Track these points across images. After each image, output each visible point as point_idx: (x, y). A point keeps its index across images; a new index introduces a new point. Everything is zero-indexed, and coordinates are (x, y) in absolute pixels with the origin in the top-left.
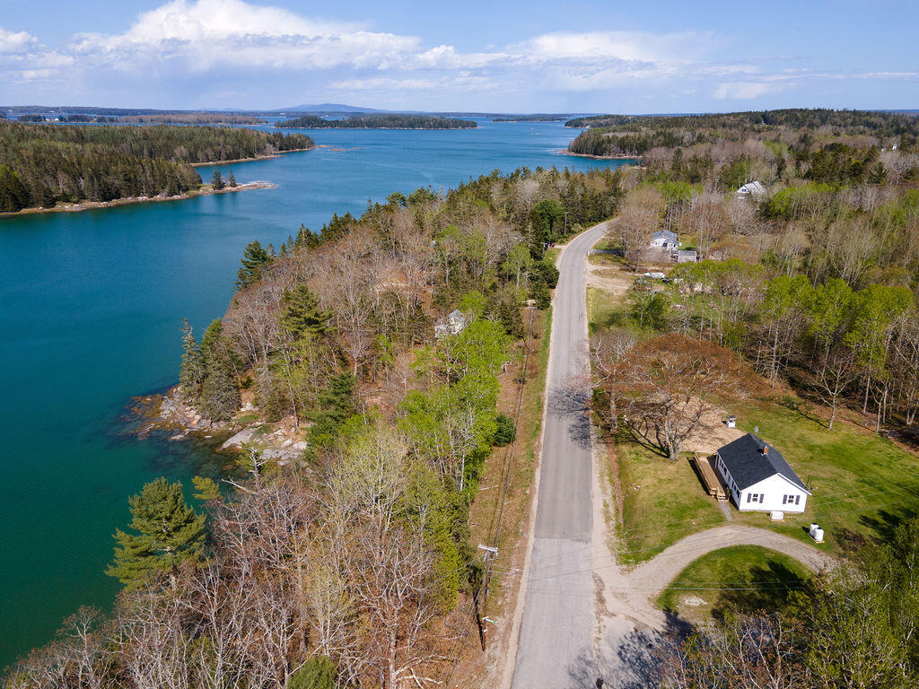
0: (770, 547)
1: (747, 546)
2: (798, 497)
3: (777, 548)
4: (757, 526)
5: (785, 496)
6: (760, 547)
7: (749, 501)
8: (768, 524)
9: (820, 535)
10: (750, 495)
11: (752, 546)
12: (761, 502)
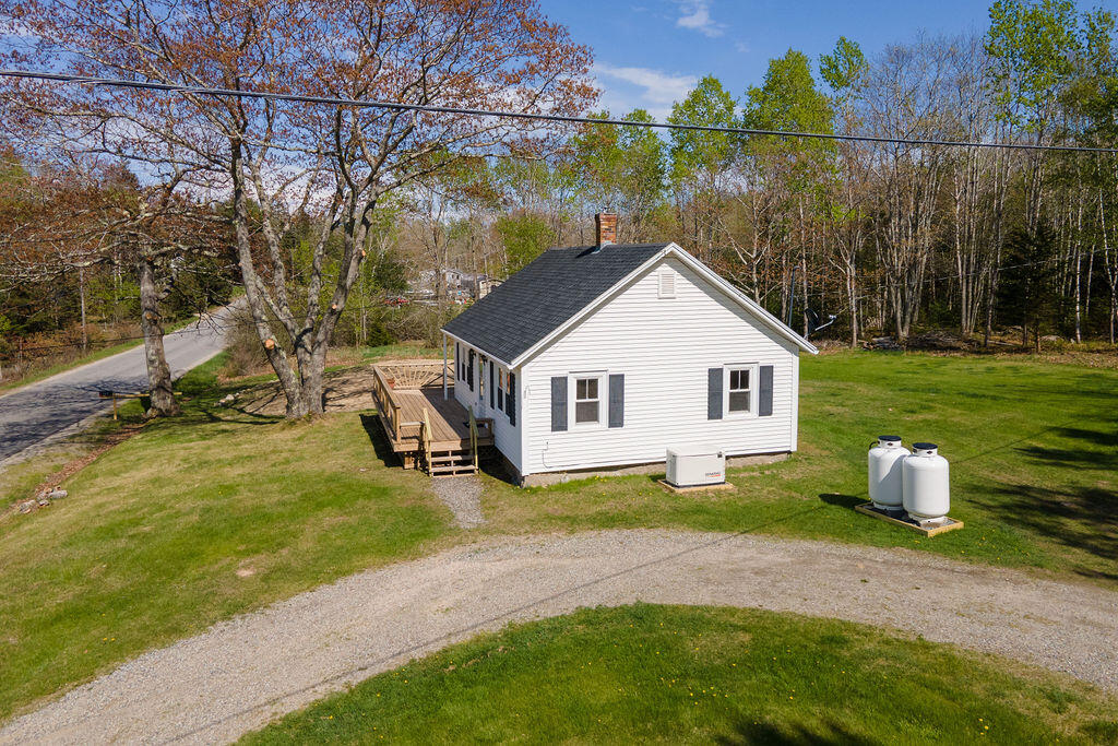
0: (700, 596)
1: (557, 626)
2: (767, 373)
3: (745, 598)
4: (608, 521)
5: (715, 375)
6: (642, 615)
7: (559, 424)
8: (664, 505)
9: (934, 493)
10: (559, 385)
11: (590, 617)
12: (616, 420)
